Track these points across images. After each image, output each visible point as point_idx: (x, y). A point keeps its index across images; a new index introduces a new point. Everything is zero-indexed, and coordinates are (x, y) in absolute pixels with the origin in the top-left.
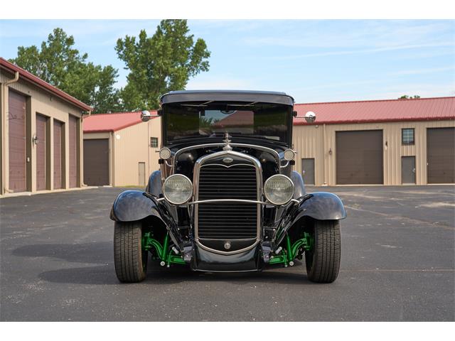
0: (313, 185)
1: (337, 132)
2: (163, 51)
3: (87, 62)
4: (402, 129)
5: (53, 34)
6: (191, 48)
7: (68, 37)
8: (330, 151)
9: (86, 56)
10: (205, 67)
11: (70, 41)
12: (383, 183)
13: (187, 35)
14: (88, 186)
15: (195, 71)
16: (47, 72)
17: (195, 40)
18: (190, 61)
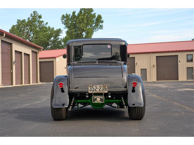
0: (146, 81)
1: (157, 57)
2: (82, 20)
3: (47, 26)
4: (187, 55)
5: (33, 14)
6: (95, 19)
7: (39, 15)
8: (154, 65)
9: (47, 23)
10: (101, 27)
11: (40, 17)
12: (178, 80)
13: (93, 13)
14: (41, 82)
15: (97, 29)
16: (29, 31)
17: (97, 15)
18: (94, 25)
